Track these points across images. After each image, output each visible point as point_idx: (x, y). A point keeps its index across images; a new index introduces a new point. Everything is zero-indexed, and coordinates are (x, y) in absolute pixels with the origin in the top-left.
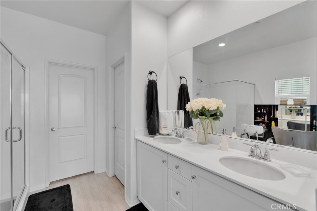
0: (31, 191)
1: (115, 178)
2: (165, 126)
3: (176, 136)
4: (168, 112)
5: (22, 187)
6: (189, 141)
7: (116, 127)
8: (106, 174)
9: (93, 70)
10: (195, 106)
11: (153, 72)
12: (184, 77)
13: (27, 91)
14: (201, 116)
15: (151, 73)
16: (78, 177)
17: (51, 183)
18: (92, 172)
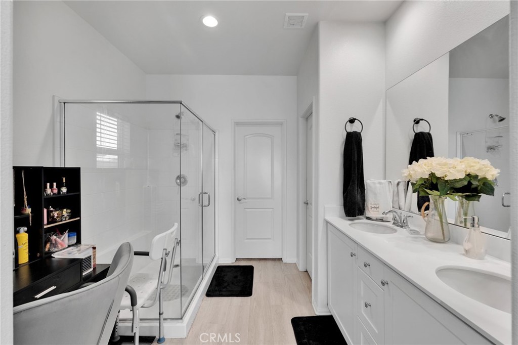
0: (220, 262)
1: (306, 273)
2: (375, 206)
3: (394, 223)
4: (380, 183)
5: (213, 255)
6: (412, 234)
7: (308, 202)
8: (296, 265)
9: (281, 124)
10: (416, 172)
11: (355, 119)
12: (422, 120)
13: (217, 157)
14: (431, 189)
15: (352, 121)
16: (264, 261)
17: (237, 259)
18: (280, 259)
